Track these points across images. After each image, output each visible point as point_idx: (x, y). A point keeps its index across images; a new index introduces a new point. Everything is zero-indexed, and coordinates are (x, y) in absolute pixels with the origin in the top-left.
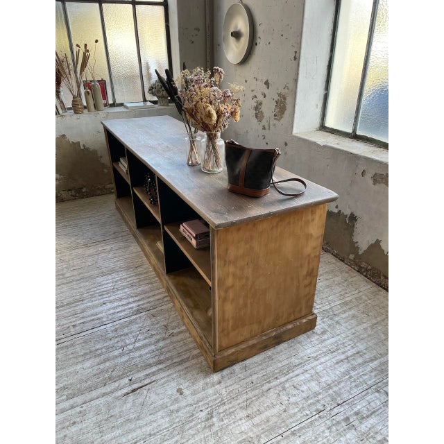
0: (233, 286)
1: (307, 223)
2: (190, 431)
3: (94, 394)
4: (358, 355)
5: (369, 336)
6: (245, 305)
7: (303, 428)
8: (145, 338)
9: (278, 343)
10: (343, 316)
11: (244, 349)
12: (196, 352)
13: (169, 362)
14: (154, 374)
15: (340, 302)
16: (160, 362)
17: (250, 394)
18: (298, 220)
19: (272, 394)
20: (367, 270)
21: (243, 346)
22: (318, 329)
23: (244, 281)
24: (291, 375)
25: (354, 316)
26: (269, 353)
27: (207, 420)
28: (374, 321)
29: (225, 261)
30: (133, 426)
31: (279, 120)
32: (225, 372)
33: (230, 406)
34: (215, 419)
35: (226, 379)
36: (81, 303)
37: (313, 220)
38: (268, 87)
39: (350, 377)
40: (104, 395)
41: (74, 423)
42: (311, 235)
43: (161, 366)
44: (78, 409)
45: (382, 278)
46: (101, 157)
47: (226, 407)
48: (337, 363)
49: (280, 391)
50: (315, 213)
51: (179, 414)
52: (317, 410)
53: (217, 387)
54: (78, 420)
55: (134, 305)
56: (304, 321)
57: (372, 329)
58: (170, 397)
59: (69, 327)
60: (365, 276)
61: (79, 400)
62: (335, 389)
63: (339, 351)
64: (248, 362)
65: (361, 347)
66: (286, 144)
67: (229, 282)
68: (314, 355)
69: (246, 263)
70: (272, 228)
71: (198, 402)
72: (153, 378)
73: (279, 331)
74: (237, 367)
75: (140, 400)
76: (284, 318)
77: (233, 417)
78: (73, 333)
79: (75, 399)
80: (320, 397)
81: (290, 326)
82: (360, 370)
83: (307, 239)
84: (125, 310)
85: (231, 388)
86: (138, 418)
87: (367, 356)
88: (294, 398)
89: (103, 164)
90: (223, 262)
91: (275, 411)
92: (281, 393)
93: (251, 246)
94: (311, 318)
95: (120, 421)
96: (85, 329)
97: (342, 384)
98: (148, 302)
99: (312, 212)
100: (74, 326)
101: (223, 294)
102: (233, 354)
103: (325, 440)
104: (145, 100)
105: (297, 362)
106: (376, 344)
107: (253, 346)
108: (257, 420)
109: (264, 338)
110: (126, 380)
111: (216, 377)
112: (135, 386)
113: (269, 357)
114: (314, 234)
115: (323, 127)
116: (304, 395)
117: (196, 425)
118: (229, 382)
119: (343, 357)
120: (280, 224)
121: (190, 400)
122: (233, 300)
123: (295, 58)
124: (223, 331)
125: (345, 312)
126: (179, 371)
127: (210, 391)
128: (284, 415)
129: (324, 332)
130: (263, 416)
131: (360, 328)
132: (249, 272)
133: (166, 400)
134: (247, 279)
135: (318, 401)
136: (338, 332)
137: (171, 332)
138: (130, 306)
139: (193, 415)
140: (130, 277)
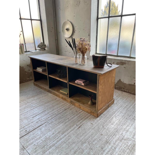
2: (101, 131)
3: (69, 131)
5: (127, 102)
6: (103, 97)
7: (125, 123)
8: (73, 115)
9: (108, 108)
10: (119, 99)
12: (89, 115)
13: (84, 119)
14: (82, 122)
15: (116, 96)
16: (81, 119)
17: (109, 120)
20: (118, 88)
21: (102, 109)
22: (115, 103)
24: (116, 113)
25: (121, 98)
26: (107, 110)
27: (103, 127)
28: (126, 99)
30: (86, 134)
32: (100, 117)
33: (106, 123)
34: (105, 127)
35: (101, 118)
36: (45, 111)
37: (114, 73)
39: (128, 110)
40: (72, 130)
41: (69, 139)
43: (82, 120)
44: (67, 136)
45: (122, 89)
46: (25, 69)
47: (106, 124)
48: (124, 109)
49: (115, 117)
51: (95, 128)
52: (126, 118)
53: (100, 120)
54: (70, 138)
55: (63, 108)
56: (112, 101)
57: (127, 100)
58: (90, 126)
59: (47, 118)
60: (118, 90)
61: (66, 133)
62: (127, 113)
64: (104, 113)
65: (127, 104)
66: (88, 59)
68: (118, 108)
71: (98, 125)
72: (83, 123)
73: (108, 104)
74: (102, 115)
75: (83, 129)
76: (109, 100)
77: (109, 125)
78: (50, 119)
79: (64, 134)
80: (125, 116)
81: (110, 103)
84: (61, 110)
85: (104, 120)
86: (86, 132)
87: (129, 106)
88: (119, 118)
89: (26, 71)
91: (117, 121)
94: (113, 100)
95: (81, 134)
96: (53, 117)
97: (128, 112)
98: (66, 107)
100: (49, 117)
103: (132, 123)
104: (36, 50)
105: (115, 111)
106: (129, 103)
107: (104, 109)
108: (115, 124)
109: (106, 106)
110: (75, 125)
111: (98, 118)
112: (79, 126)
113: (108, 111)
115: (96, 53)
116: (121, 116)
117: (101, 129)
118: (103, 119)
119: (124, 107)
121: (96, 125)
123: (89, 36)
125: (118, 98)
126: (88, 120)
127: (99, 122)
128: (120, 121)
129: (117, 103)
130: (115, 123)
131: (124, 100)
133: (90, 127)
135: (125, 117)
136: (120, 102)
137: (79, 112)
138: (62, 109)
139: (99, 128)
140: (55, 102)
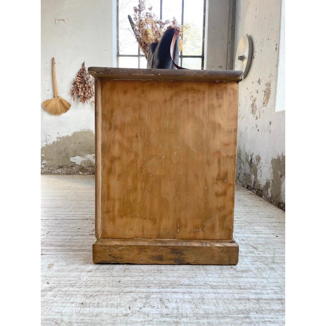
0: (119, 158)
1: (211, 107)
4: (279, 302)
6: (135, 189)
11: (131, 246)
13: (68, 248)
17: (106, 289)
18: (199, 100)
19: (129, 297)
22: (240, 267)
23: (132, 156)
24: (168, 290)
26: (163, 267)
29: (110, 124)
31: (266, 106)
33: (77, 290)
37: (220, 106)
38: (260, 84)
39: (247, 318)
42: (219, 125)
43: (59, 248)
47: (72, 289)
48: (239, 299)
49: (140, 298)
50: (222, 98)
62: (213, 320)
63: (253, 291)
64: (133, 267)
66: (270, 123)
67: (116, 151)
68: (215, 284)
69: (135, 135)
70: (165, 101)
71: (55, 277)
72: (44, 252)
73: (179, 244)
74: (118, 267)
76: (188, 229)
77: (68, 298)
80: (184, 320)
81: (196, 245)
82: (269, 316)
83: (214, 130)
88: (149, 309)
90: (108, 125)
91: (115, 311)
92: (138, 300)
93: (139, 116)
94: (229, 245)
99: (217, 95)
101: (107, 163)
102: (116, 247)
105: (187, 282)
108: (87, 310)
109: (159, 244)
113: (159, 270)
114: (222, 124)
116: (165, 311)
119: (253, 297)
120: (174, 99)
121: (50, 273)
122: (120, 176)
123: (276, 49)
124: (108, 212)
128: (120, 318)
129: (246, 271)
130: (97, 310)
132: (138, 146)
134: (137, 155)
